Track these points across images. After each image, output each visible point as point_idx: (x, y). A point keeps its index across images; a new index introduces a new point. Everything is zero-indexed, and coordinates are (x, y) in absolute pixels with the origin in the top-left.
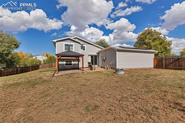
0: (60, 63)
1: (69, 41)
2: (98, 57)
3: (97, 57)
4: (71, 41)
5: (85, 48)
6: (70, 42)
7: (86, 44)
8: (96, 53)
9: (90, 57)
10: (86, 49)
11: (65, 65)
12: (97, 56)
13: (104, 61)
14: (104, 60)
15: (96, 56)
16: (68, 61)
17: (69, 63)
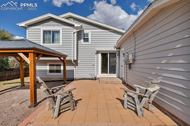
0: (38, 68)
1: (51, 23)
2: (119, 55)
3: (117, 57)
4: (57, 24)
5: (90, 37)
6: (54, 25)
7: (90, 29)
8: (115, 47)
9: (100, 55)
10: (90, 40)
11: (48, 72)
12: (117, 54)
13: (130, 68)
14: (130, 64)
15: (113, 54)
16: (54, 65)
17: (55, 68)
